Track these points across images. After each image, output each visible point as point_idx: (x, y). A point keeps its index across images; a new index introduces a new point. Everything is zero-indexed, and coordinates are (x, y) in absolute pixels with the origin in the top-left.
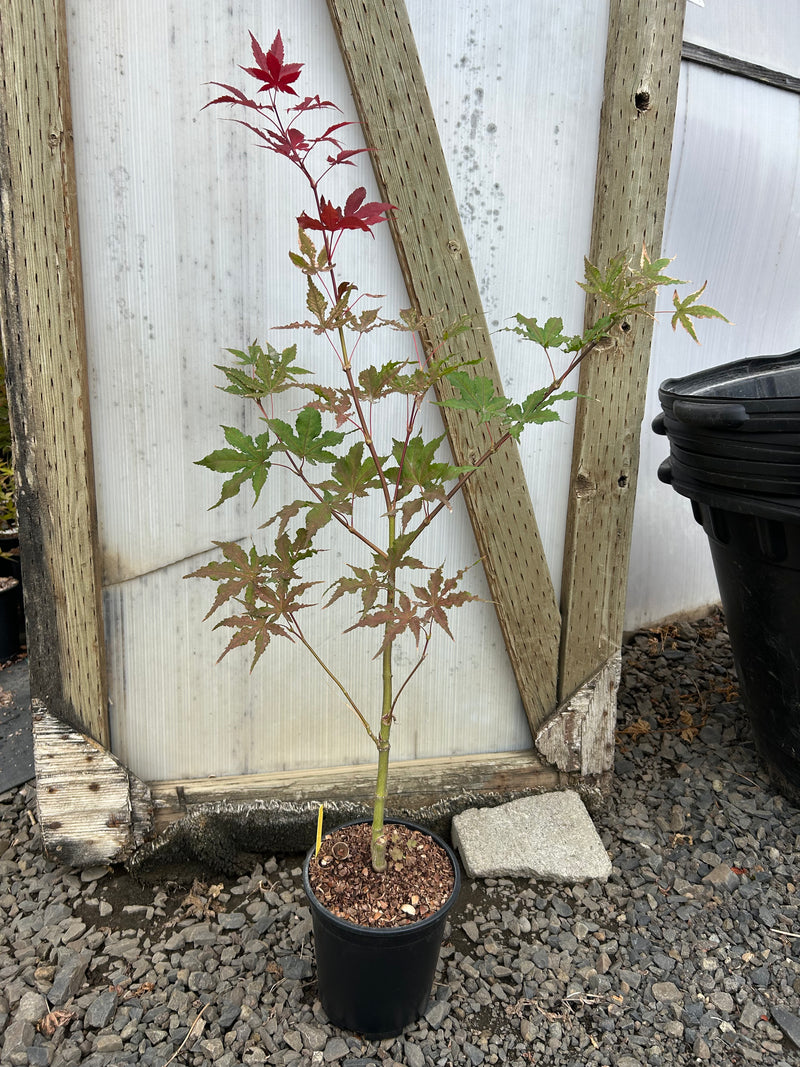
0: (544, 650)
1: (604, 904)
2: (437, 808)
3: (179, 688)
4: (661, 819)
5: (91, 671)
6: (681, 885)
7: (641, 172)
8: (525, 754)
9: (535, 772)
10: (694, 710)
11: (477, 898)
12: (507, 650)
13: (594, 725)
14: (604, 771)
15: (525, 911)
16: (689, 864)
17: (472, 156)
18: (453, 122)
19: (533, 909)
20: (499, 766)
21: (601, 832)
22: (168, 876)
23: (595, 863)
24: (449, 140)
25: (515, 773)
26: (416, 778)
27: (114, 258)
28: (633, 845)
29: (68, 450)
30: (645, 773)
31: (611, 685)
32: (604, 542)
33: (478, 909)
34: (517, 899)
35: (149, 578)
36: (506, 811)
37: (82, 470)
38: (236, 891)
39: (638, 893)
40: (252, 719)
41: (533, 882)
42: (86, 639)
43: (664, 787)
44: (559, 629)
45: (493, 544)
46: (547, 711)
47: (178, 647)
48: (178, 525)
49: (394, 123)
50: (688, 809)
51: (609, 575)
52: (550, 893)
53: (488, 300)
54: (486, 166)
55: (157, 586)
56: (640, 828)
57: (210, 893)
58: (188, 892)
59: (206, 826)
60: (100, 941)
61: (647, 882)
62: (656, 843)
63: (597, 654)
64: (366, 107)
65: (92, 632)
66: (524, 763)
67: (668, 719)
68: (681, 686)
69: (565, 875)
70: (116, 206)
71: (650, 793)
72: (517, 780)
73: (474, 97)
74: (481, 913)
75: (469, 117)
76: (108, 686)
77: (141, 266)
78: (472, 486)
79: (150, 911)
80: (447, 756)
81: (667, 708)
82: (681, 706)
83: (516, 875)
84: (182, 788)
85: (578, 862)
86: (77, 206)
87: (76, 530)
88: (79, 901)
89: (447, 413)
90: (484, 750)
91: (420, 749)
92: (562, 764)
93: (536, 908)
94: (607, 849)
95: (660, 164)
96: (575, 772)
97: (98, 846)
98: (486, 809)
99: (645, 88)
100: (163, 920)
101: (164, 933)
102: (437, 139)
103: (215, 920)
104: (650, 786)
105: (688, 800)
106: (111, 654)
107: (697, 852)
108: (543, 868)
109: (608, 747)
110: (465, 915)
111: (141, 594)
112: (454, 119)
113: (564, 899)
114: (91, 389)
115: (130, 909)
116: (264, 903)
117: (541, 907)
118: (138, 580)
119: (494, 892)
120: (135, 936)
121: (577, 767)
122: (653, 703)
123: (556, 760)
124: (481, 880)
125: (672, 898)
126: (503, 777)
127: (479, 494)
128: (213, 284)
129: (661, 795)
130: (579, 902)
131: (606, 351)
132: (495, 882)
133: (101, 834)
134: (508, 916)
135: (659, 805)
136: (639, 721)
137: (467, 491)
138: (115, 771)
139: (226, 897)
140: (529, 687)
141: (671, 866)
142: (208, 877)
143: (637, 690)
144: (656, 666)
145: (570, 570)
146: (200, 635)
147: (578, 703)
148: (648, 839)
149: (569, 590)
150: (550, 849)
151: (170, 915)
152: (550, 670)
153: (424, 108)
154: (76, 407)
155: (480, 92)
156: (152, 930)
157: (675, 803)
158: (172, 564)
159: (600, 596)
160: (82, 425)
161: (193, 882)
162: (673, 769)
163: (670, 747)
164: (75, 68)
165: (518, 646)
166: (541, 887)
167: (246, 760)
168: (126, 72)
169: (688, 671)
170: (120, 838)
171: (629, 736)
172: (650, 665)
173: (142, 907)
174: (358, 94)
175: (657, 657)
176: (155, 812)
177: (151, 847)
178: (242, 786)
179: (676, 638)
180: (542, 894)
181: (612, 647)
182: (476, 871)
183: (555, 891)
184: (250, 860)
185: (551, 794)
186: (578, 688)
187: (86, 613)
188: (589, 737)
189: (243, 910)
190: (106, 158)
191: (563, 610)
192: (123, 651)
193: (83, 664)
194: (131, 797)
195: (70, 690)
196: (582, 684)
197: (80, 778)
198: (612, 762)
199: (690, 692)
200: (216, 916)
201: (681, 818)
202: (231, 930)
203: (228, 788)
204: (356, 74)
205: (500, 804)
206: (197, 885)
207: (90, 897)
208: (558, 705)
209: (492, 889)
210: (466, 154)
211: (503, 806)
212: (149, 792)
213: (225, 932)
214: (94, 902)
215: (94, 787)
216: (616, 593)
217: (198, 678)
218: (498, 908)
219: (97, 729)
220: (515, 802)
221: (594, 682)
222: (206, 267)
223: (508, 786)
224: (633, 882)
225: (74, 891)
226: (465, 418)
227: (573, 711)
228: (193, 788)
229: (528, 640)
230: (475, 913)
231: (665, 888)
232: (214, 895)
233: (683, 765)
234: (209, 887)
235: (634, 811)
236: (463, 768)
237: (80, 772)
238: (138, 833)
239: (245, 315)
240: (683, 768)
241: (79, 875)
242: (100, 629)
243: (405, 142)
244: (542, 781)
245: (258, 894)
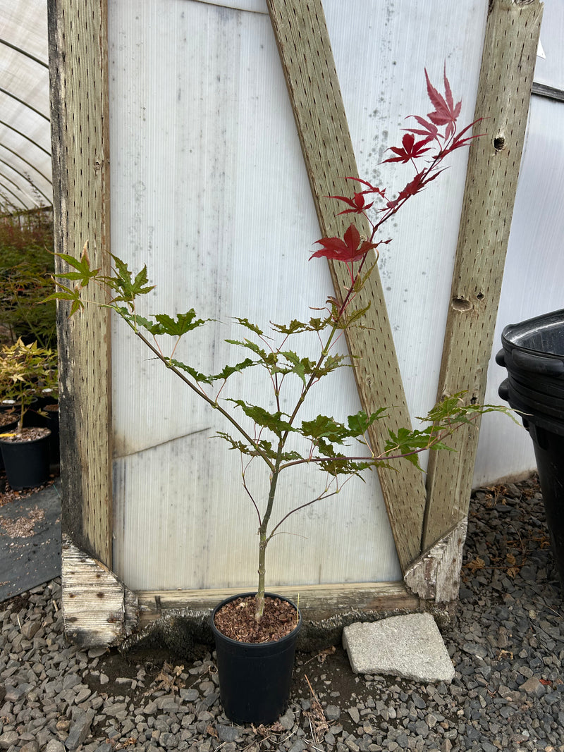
0: (413, 515)
1: (449, 700)
2: (333, 621)
3: (160, 528)
4: (491, 637)
5: (102, 517)
6: (504, 691)
7: (496, 191)
8: (397, 584)
9: (403, 598)
10: (517, 553)
11: (359, 689)
12: (387, 512)
13: (446, 568)
14: (451, 600)
15: (392, 702)
16: (510, 674)
17: (378, 176)
18: (366, 153)
19: (398, 700)
20: (378, 593)
21: (447, 644)
22: (147, 658)
23: (443, 669)
24: (363, 165)
25: (388, 598)
26: (320, 599)
27: (132, 242)
28: (471, 656)
29: (96, 369)
30: (480, 599)
31: (460, 541)
32: (459, 443)
33: (359, 697)
34: (387, 692)
35: (144, 453)
36: (381, 625)
37: (104, 383)
38: (193, 671)
39: (473, 694)
40: (208, 551)
41: (399, 679)
42: (100, 495)
43: (494, 612)
44: (424, 500)
45: (380, 440)
46: (413, 556)
47: (161, 501)
48: (166, 419)
49: (326, 155)
50: (511, 631)
51: (461, 465)
52: (410, 689)
53: (384, 273)
54: (388, 183)
55: (149, 459)
56: (476, 643)
57: (175, 672)
58: (160, 669)
59: (175, 625)
60: (100, 704)
61: (479, 686)
62: (487, 656)
63: (451, 518)
64: (308, 145)
65: (105, 491)
66: (395, 591)
67: (498, 560)
68: (508, 533)
69: (421, 677)
70: (135, 206)
71: (483, 615)
72: (390, 603)
73: (381, 137)
74: (361, 701)
75: (378, 150)
76: (113, 526)
77: (150, 247)
78: (367, 400)
79: (134, 683)
80: (341, 583)
81: (498, 550)
82: (508, 550)
83: (387, 674)
84: (159, 598)
85: (431, 668)
86: (110, 208)
87: (98, 423)
88: (87, 672)
89: (352, 350)
90: (367, 580)
91: (323, 577)
92: (422, 594)
93: (401, 700)
94: (452, 658)
95: (510, 188)
96: (431, 600)
97: (101, 635)
98: (368, 623)
99: (502, 135)
100: (143, 690)
101: (143, 700)
102: (355, 167)
103: (178, 693)
104: (484, 609)
105: (511, 624)
106: (116, 503)
107: (516, 665)
108: (406, 670)
109: (455, 584)
110: (350, 702)
111: (138, 464)
112: (367, 150)
113: (420, 694)
114: (113, 327)
115: (121, 680)
116: (212, 683)
117: (404, 700)
118: (137, 454)
119: (371, 685)
120: (123, 701)
121: (433, 596)
122: (488, 546)
123: (418, 591)
124: (362, 675)
125: (497, 700)
126: (380, 600)
127: (372, 406)
128: (198, 260)
129: (491, 618)
130: (431, 698)
131: (466, 312)
132: (372, 677)
133: (103, 627)
134: (380, 705)
135: (490, 626)
136: (477, 558)
137: (364, 403)
138: (116, 585)
139: (185, 676)
140: (401, 540)
141: (497, 674)
142: (174, 659)
143: (476, 534)
144: (491, 516)
145: (434, 460)
146: (176, 493)
147: (436, 552)
148: (481, 652)
149: (433, 474)
150: (411, 656)
151: (147, 687)
152: (417, 529)
153: (347, 146)
154: (102, 341)
155: (385, 133)
156: (136, 698)
157: (501, 625)
158: (160, 445)
159: (454, 479)
160: (105, 353)
161: (163, 663)
162: (500, 597)
163: (499, 581)
164: (113, 116)
165: (395, 511)
166: (404, 683)
167: (203, 578)
168: (147, 119)
169: (513, 522)
170: (116, 630)
171: (470, 569)
172: (487, 516)
173: (128, 680)
174: (303, 137)
175: (493, 509)
176: (140, 613)
177: (136, 638)
178: (200, 598)
179: (506, 495)
180: (404, 689)
181: (461, 515)
182: (359, 669)
183: (414, 688)
184: (202, 650)
185: (413, 615)
186: (436, 542)
187: (101, 478)
188: (442, 576)
189: (196, 687)
190: (130, 175)
191: (428, 487)
192: (124, 502)
193: (97, 512)
194: (125, 603)
195: (88, 529)
196: (439, 539)
197: (92, 589)
198: (457, 594)
199: (514, 539)
200: (179, 690)
201: (505, 638)
202: (189, 702)
203: (190, 599)
204: (301, 123)
205: (377, 620)
206: (166, 666)
207: (94, 670)
208: (421, 553)
209: (370, 683)
210: (374, 174)
211: (379, 622)
212: (137, 600)
213: (184, 703)
214: (96, 673)
215: (101, 595)
216: (466, 477)
217: (173, 522)
218: (373, 699)
219: (105, 556)
220: (388, 620)
221: (447, 539)
222: (194, 248)
223: (383, 607)
224: (470, 685)
225: (83, 665)
226: (364, 354)
227: (432, 558)
228: (167, 598)
229: (402, 507)
230: (357, 701)
231: (492, 691)
232: (178, 674)
233: (508, 595)
234: (174, 667)
235: (472, 629)
236: (353, 593)
237: (91, 585)
238: (128, 627)
239: (219, 281)
240: (508, 598)
241: (86, 652)
242: (110, 489)
243: (333, 168)
244: (408, 604)
245: (208, 675)
